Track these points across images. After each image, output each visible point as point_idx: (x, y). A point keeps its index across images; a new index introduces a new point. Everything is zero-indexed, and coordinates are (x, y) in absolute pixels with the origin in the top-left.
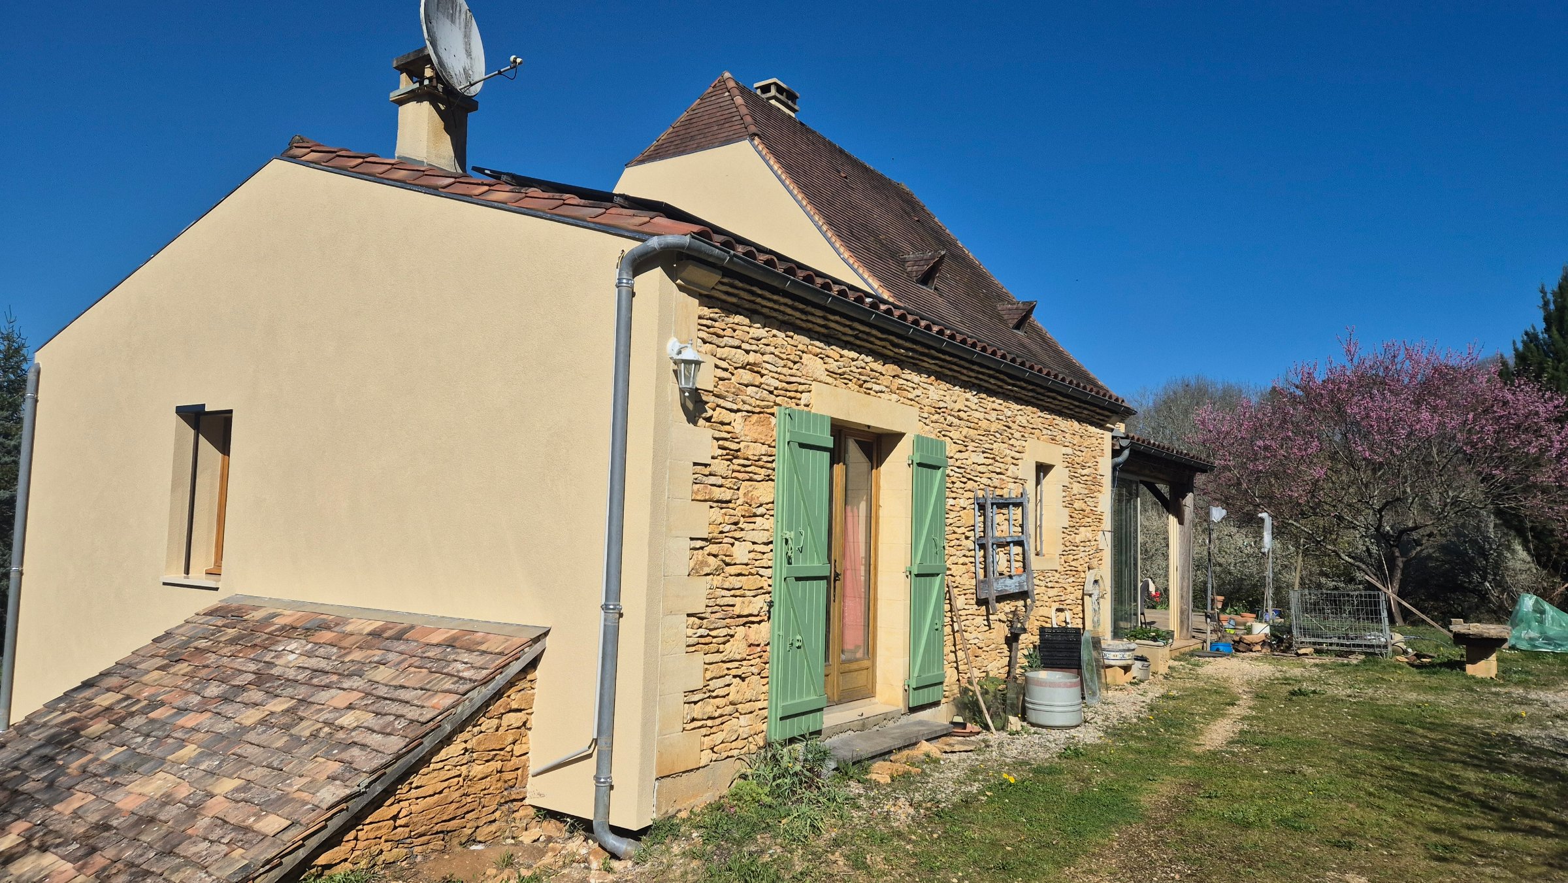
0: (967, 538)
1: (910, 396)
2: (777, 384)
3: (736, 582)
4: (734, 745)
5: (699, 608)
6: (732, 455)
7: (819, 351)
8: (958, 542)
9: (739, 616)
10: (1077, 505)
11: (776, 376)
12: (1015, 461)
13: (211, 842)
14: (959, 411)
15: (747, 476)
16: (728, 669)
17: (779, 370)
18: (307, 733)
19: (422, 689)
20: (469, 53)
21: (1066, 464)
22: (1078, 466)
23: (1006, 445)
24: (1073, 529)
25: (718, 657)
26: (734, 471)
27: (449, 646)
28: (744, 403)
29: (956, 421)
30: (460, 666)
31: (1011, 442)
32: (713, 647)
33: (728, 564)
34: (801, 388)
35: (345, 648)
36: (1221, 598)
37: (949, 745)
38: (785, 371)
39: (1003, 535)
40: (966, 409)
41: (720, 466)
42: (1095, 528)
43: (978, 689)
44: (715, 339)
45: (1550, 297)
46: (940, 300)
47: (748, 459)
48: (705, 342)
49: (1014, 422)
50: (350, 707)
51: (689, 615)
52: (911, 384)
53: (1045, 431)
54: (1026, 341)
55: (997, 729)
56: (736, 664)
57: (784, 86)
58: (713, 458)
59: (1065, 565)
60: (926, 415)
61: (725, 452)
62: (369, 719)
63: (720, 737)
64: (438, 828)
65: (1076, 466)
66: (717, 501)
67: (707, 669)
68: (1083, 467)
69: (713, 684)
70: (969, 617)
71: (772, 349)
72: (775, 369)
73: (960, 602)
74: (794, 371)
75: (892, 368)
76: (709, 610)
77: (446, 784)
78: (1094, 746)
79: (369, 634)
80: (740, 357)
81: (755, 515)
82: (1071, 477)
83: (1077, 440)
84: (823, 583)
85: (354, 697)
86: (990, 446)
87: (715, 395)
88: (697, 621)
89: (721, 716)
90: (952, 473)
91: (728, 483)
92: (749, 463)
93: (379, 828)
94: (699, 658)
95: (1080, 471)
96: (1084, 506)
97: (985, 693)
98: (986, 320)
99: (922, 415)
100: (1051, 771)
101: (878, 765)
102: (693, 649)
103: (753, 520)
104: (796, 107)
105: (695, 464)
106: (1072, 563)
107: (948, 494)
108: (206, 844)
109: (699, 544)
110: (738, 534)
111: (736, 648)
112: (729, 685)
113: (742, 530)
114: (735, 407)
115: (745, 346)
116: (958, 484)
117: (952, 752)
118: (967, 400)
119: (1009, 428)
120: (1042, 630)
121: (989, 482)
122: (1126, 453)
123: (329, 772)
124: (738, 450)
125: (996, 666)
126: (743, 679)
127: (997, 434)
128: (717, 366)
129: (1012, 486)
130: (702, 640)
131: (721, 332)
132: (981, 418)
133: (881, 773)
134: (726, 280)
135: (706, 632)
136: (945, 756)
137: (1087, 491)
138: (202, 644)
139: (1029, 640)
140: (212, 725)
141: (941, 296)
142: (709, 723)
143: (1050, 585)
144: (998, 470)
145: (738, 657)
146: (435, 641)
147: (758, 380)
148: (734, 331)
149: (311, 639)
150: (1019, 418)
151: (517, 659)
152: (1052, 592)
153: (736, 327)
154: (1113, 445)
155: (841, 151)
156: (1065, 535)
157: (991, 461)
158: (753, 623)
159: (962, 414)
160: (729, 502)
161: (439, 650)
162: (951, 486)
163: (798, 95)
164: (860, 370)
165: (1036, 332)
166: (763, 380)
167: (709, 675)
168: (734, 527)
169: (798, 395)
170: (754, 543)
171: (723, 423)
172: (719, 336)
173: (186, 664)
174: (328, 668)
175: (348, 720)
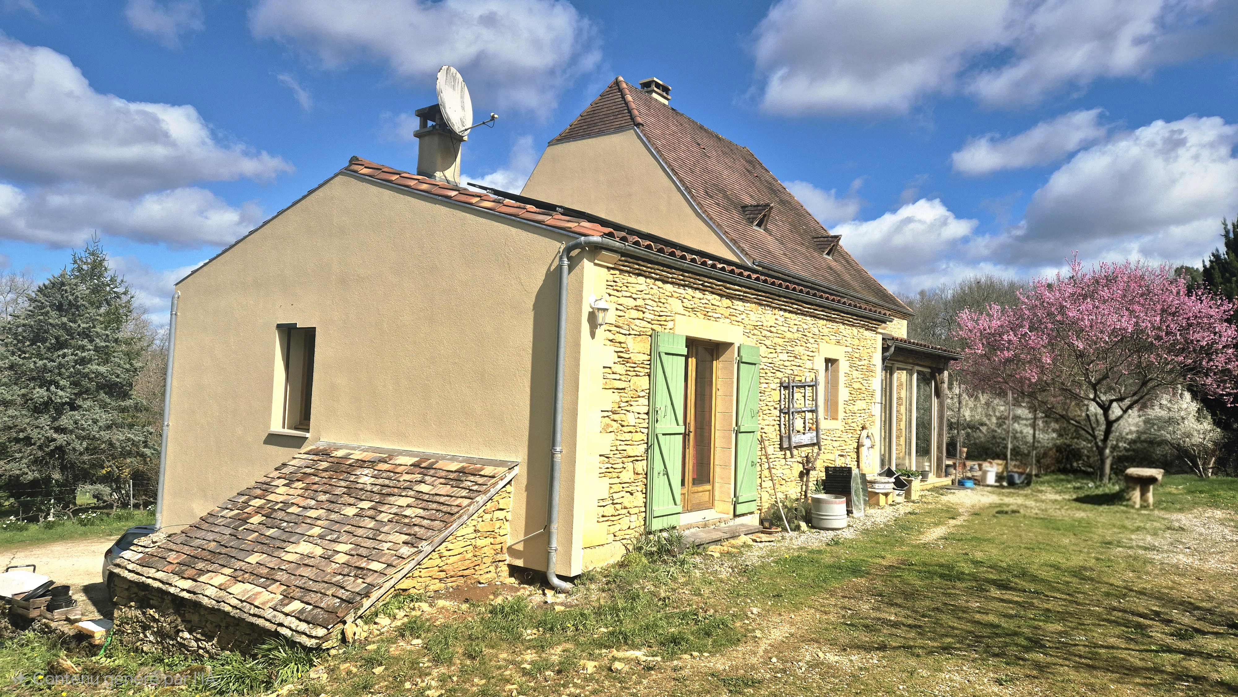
0: (775, 408)
1: (738, 319)
2: (652, 317)
3: (628, 436)
4: (626, 532)
5: (606, 452)
6: (627, 361)
7: (679, 295)
8: (769, 412)
9: (629, 457)
10: (857, 385)
11: (652, 312)
12: (809, 358)
13: (344, 575)
14: (771, 327)
15: (634, 373)
16: (623, 488)
17: (654, 309)
18: (386, 520)
19: (447, 496)
20: (463, 108)
21: (848, 358)
22: (857, 359)
23: (804, 348)
24: (852, 402)
25: (617, 481)
26: (627, 371)
27: (460, 472)
28: (633, 330)
29: (769, 334)
30: (469, 484)
31: (807, 345)
32: (615, 475)
33: (623, 426)
34: (668, 318)
35: (398, 473)
36: (965, 450)
37: (759, 538)
38: (658, 309)
39: (801, 406)
40: (775, 325)
41: (620, 369)
42: (869, 401)
43: (780, 505)
44: (615, 293)
45: (1230, 227)
46: (769, 238)
47: (635, 363)
48: (610, 295)
49: (809, 332)
50: (409, 506)
51: (600, 455)
52: (737, 312)
53: (832, 337)
54: (833, 264)
55: (791, 530)
56: (627, 485)
57: (660, 82)
58: (615, 363)
59: (846, 426)
60: (748, 331)
61: (621, 360)
62: (421, 512)
63: (617, 527)
64: (460, 573)
65: (855, 359)
66: (617, 389)
67: (611, 487)
68: (860, 360)
69: (615, 496)
70: (776, 459)
71: (650, 296)
72: (651, 308)
73: (770, 450)
74: (662, 309)
75: (726, 302)
76: (613, 453)
77: (465, 549)
78: (852, 540)
79: (411, 465)
80: (631, 303)
81: (639, 397)
82: (851, 367)
83: (856, 342)
84: (681, 436)
85: (410, 501)
86: (792, 349)
87: (616, 326)
88: (606, 460)
89: (619, 515)
90: (765, 367)
91: (623, 378)
92: (635, 365)
93: (430, 571)
94: (607, 481)
95: (858, 363)
96: (860, 386)
97: (785, 507)
98: (803, 250)
99: (745, 331)
100: (819, 552)
101: (712, 547)
102: (603, 475)
103: (638, 399)
104: (669, 97)
105: (604, 367)
106: (852, 425)
107: (763, 380)
108: (340, 577)
109: (606, 414)
110: (628, 408)
111: (627, 476)
112: (623, 497)
113: (631, 405)
114: (628, 333)
115: (634, 296)
116: (770, 374)
117: (761, 542)
118: (776, 319)
119: (805, 336)
120: (827, 468)
121: (792, 372)
122: (893, 349)
123: (403, 540)
124: (630, 358)
125: (794, 490)
126: (632, 494)
127: (797, 341)
128: (617, 309)
129: (807, 374)
130: (608, 470)
131: (620, 289)
132: (787, 330)
133: (715, 551)
134: (623, 258)
135: (609, 466)
136: (755, 544)
137: (862, 376)
138: (308, 471)
139: (818, 474)
140: (327, 516)
141: (770, 234)
142: (612, 518)
143: (834, 439)
144: (798, 364)
145: (630, 481)
146: (454, 469)
147: (641, 315)
148: (627, 287)
149: (376, 468)
150: (813, 329)
151: (502, 480)
152: (836, 444)
153: (628, 285)
154: (883, 344)
155: (701, 127)
156: (846, 406)
157: (792, 359)
158: (637, 461)
159: (772, 329)
160: (624, 389)
161: (455, 475)
162: (764, 375)
163: (670, 88)
164: (705, 305)
165: (842, 256)
166: (644, 315)
167: (612, 491)
168: (626, 404)
169: (665, 323)
170: (639, 413)
171: (620, 343)
172: (618, 291)
173: (301, 482)
174: (391, 485)
175: (408, 512)
